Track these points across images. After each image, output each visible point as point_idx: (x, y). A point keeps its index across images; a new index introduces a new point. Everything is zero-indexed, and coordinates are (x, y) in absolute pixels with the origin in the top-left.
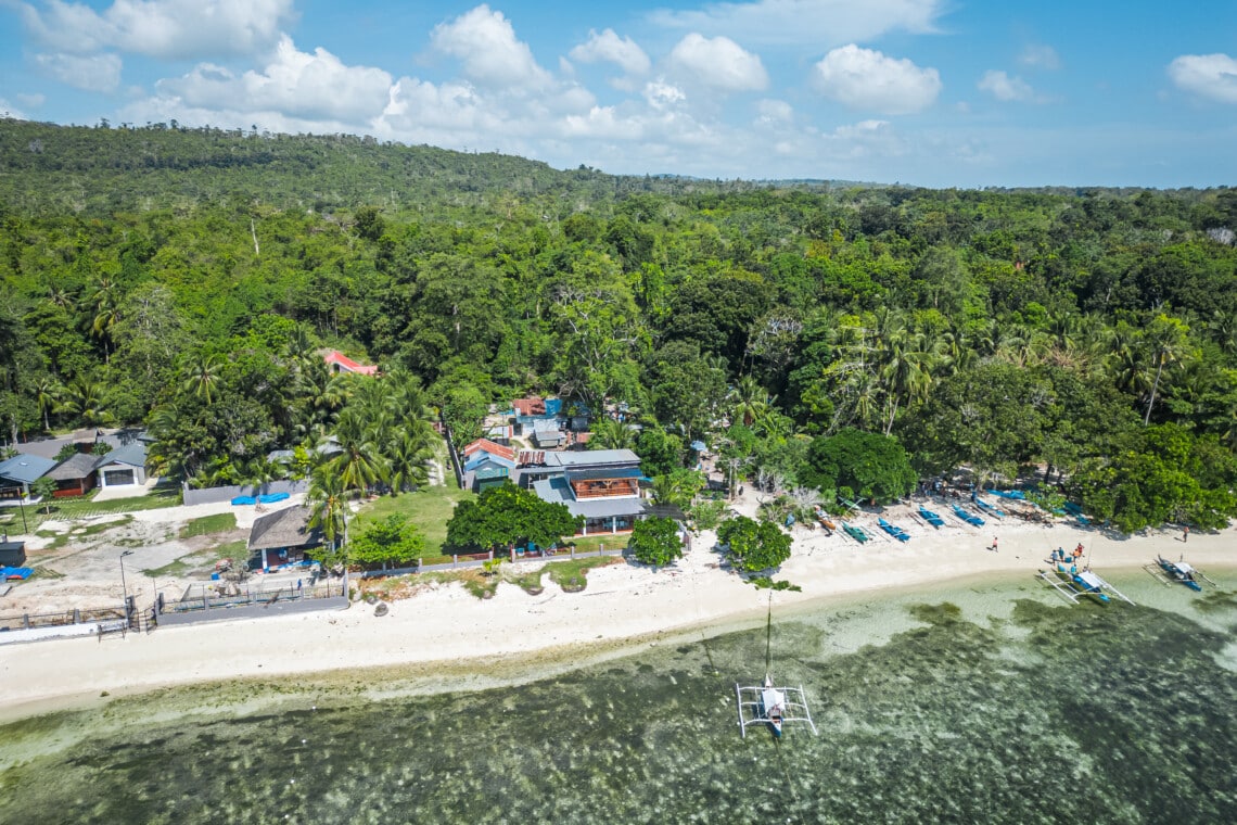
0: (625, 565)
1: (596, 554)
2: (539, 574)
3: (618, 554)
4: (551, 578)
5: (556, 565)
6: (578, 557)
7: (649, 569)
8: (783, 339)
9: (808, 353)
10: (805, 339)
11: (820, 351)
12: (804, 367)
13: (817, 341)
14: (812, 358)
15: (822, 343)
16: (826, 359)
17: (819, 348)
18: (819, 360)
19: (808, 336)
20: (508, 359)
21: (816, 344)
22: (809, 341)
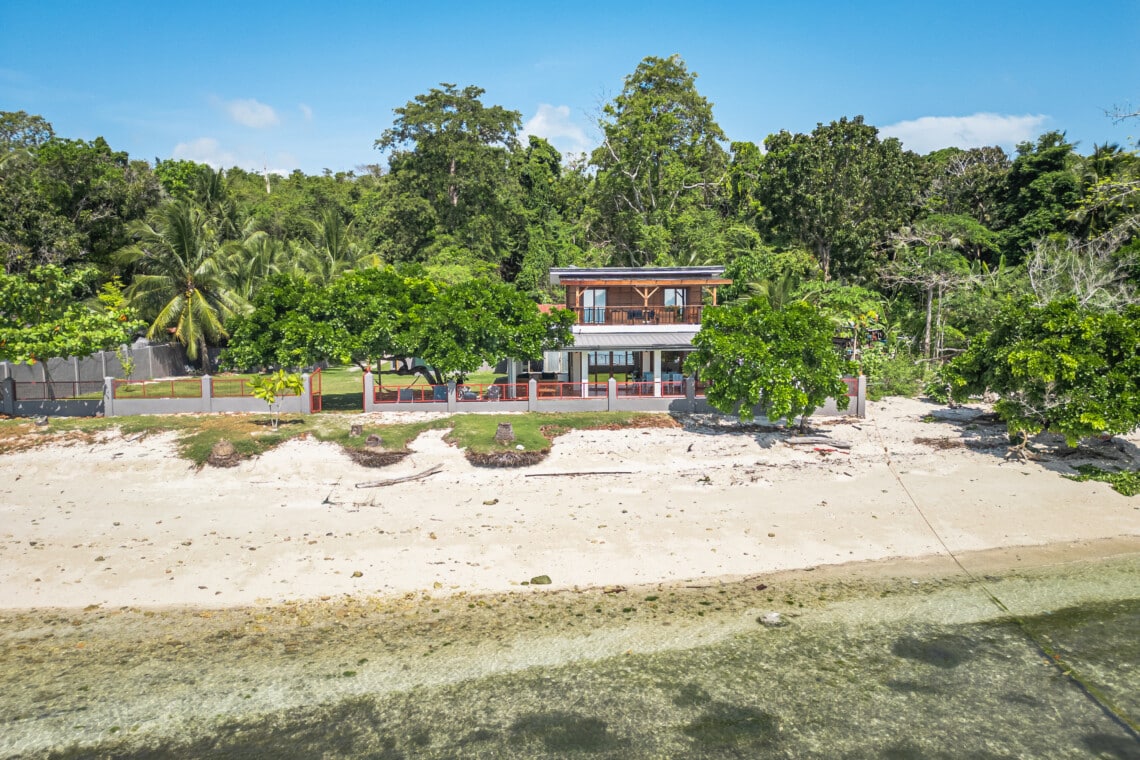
2: (418, 428)
3: (658, 410)
4: (449, 440)
8: (983, 174)
9: (1033, 191)
10: (1026, 168)
11: (1057, 184)
12: (1026, 217)
13: (1049, 171)
14: (1042, 198)
15: (1059, 173)
16: (1070, 196)
17: (1054, 181)
18: (1055, 200)
19: (1030, 163)
20: (536, 272)
21: (1047, 175)
22: (1034, 172)
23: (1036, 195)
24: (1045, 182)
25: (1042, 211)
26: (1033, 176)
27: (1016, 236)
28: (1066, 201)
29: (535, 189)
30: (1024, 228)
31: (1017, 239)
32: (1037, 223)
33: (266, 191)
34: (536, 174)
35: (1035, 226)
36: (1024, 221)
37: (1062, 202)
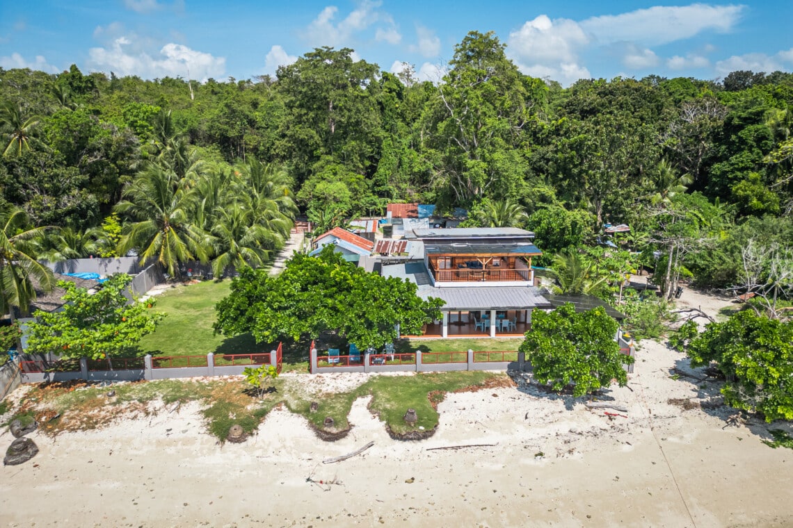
0: (513, 391)
1: (460, 367)
2: (351, 397)
3: (500, 370)
4: (371, 408)
5: (386, 382)
6: (428, 369)
7: (560, 404)
8: (706, 124)
9: (740, 138)
10: (736, 121)
11: (758, 135)
12: (734, 157)
13: (752, 124)
14: (746, 144)
15: (760, 126)
16: (766, 144)
17: (755, 131)
18: (755, 146)
19: (739, 117)
20: (387, 172)
21: (751, 127)
22: (742, 125)
23: (742, 141)
24: (749, 132)
25: (746, 153)
26: (741, 127)
27: (727, 169)
28: (763, 147)
29: (386, 111)
30: (732, 165)
31: (727, 172)
32: (742, 162)
33: (191, 98)
34: (387, 101)
35: (740, 164)
36: (733, 159)
37: (760, 148)
